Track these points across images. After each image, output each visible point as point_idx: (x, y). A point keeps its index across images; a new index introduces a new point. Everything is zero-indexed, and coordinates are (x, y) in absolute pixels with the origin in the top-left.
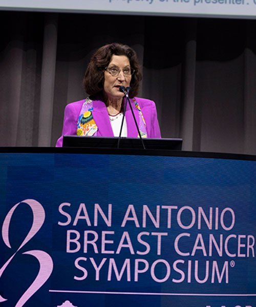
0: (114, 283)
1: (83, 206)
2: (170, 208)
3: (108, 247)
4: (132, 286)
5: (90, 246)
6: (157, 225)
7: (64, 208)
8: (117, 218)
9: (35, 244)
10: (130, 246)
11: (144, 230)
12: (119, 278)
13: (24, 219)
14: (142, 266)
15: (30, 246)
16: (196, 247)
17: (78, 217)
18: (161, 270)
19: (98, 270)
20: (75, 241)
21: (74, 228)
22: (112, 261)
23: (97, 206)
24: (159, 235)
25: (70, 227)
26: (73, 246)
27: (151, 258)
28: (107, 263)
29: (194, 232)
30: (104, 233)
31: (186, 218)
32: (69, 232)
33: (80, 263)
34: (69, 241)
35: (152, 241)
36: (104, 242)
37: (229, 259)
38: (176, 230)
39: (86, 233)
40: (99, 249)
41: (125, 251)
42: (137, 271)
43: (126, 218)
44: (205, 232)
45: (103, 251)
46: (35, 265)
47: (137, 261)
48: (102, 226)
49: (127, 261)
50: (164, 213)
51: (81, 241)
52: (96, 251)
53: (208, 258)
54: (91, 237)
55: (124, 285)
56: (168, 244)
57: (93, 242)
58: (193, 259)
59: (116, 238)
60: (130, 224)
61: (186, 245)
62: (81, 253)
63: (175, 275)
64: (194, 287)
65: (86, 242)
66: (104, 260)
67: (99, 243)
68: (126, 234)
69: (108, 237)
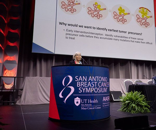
0: (87, 93)
1: (81, 77)
3: (86, 85)
4: (91, 93)
5: (82, 85)
6: (95, 80)
7: (77, 77)
8: (88, 79)
9: (70, 85)
11: (93, 82)
12: (88, 92)
13: (68, 80)
14: (93, 89)
16: (102, 85)
17: (80, 79)
19: (84, 90)
20: (79, 84)
21: (79, 81)
22: (87, 88)
23: (84, 77)
24: (96, 82)
25: (78, 81)
26: (79, 85)
27: (94, 87)
29: (101, 82)
30: (85, 82)
31: (100, 79)
32: (78, 82)
33: (80, 89)
34: (78, 84)
35: (94, 84)
36: (85, 84)
37: (107, 87)
38: (98, 82)
39: (81, 82)
40: (84, 86)
41: (89, 86)
42: (92, 90)
43: (89, 79)
44: (103, 82)
45: (85, 86)
46: (70, 90)
47: (92, 88)
48: (85, 81)
49: (90, 88)
50: (96, 78)
51: (80, 84)
52: (83, 86)
53: (104, 87)
54: (82, 83)
55: (89, 93)
56: (97, 84)
57: (83, 84)
58: (101, 87)
59: (88, 83)
60: (90, 80)
61: (100, 84)
62: (80, 87)
63: (99, 91)
65: (81, 84)
66: (85, 88)
67: (84, 84)
68: (89, 82)
69: (86, 83)
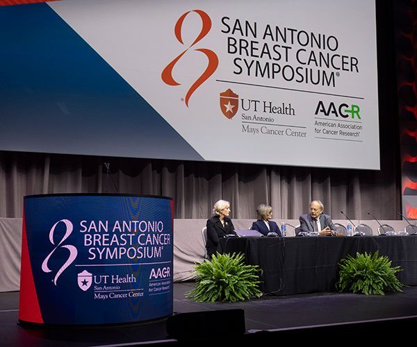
0: (110, 261)
1: (93, 222)
2: (136, 222)
3: (106, 242)
4: (119, 261)
5: (97, 242)
6: (130, 230)
7: (83, 224)
8: (111, 226)
9: (68, 242)
10: (117, 241)
11: (124, 233)
12: (111, 258)
13: (61, 230)
14: (123, 251)
15: (65, 243)
16: (148, 241)
17: (90, 228)
18: (132, 252)
19: (101, 254)
20: (89, 240)
21: (88, 233)
22: (108, 249)
23: (100, 222)
24: (131, 235)
25: (86, 232)
26: (88, 242)
27: (127, 247)
28: (106, 250)
29: (146, 233)
30: (104, 235)
31: (143, 226)
32: (86, 235)
33: (92, 251)
34: (86, 240)
35: (127, 238)
36: (104, 239)
37: (161, 246)
38: (138, 233)
39: (95, 235)
40: (102, 243)
41: (115, 243)
42: (120, 254)
43: (115, 227)
44: (151, 234)
45: (104, 244)
46: (68, 253)
47: (120, 248)
48: (103, 231)
49: (116, 249)
50: (133, 224)
51: (92, 239)
52: (100, 244)
53: (153, 245)
54: (97, 237)
55: (114, 261)
56: (135, 239)
57: (98, 240)
58: (146, 246)
59: (110, 238)
60: (117, 230)
61: (143, 239)
62: (92, 246)
63: (138, 254)
64: (147, 260)
65: (95, 240)
66: (104, 249)
67: (101, 240)
68: (115, 235)
69: (106, 237)
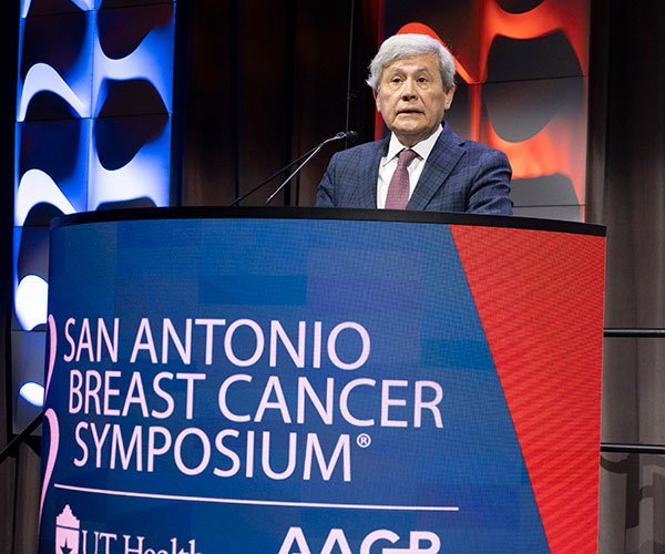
2: (210, 323)
6: (187, 359)
8: (126, 346)
10: (141, 400)
12: (125, 464)
14: (160, 441)
17: (81, 345)
18: (192, 451)
19: (99, 446)
22: (117, 428)
23: (101, 324)
24: (191, 378)
27: (175, 424)
29: (261, 372)
30: (109, 374)
31: (244, 343)
33: (82, 434)
34: (72, 389)
35: (177, 388)
36: (108, 392)
38: (222, 368)
41: (135, 407)
42: (152, 452)
43: (138, 345)
47: (153, 430)
49: (138, 430)
50: (199, 332)
52: (98, 412)
54: (92, 383)
56: (206, 392)
57: (94, 395)
60: (144, 354)
61: (244, 398)
66: (108, 426)
